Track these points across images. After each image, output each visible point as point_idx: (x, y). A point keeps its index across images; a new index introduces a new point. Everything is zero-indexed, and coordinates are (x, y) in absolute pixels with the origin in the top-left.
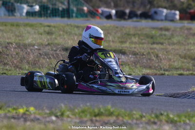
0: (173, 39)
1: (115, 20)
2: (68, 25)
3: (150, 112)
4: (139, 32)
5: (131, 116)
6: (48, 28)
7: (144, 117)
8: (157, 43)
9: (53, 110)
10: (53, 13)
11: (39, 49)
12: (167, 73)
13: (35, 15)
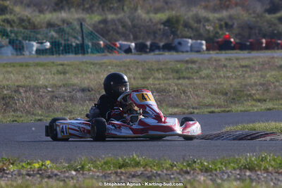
0: (200, 73)
1: (135, 54)
2: (83, 62)
3: (182, 160)
4: (163, 67)
5: (159, 165)
6: (61, 67)
7: (175, 165)
8: (184, 78)
9: (72, 163)
10: (65, 50)
11: (53, 92)
12: (196, 111)
13: (46, 53)
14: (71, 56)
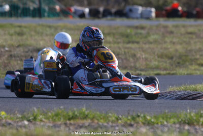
0: (149, 38)
1: (88, 19)
2: (39, 25)
3: (127, 114)
6: (19, 28)
7: (120, 119)
8: (133, 42)
10: (23, 13)
11: (10, 51)
12: (143, 73)
13: (5, 15)
14: (29, 19)
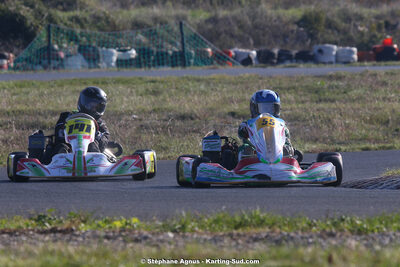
0: (349, 93)
1: (256, 67)
2: (183, 78)
3: (324, 217)
4: (297, 84)
5: (292, 224)
6: (152, 84)
7: (315, 225)
8: (326, 100)
9: (168, 221)
10: (158, 60)
11: (140, 120)
12: (343, 148)
13: (131, 65)
14: (167, 69)
